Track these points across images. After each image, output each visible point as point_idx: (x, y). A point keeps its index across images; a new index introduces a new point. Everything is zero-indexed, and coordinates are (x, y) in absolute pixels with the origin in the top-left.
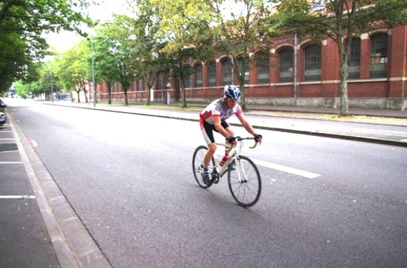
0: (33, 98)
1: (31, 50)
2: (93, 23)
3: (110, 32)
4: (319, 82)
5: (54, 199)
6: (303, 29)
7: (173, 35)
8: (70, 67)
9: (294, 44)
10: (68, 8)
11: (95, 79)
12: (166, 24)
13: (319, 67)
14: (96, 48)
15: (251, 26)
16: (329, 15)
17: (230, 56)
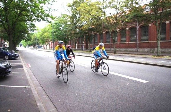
0: (28, 47)
1: (29, 28)
2: (54, 17)
3: (60, 21)
4: (148, 42)
5: (38, 88)
6: (140, 19)
7: (86, 22)
8: (43, 35)
9: (137, 26)
10: (44, 12)
11: (54, 40)
12: (83, 18)
13: (148, 35)
14: (54, 27)
15: (118, 18)
16: (152, 13)
17: (110, 31)
